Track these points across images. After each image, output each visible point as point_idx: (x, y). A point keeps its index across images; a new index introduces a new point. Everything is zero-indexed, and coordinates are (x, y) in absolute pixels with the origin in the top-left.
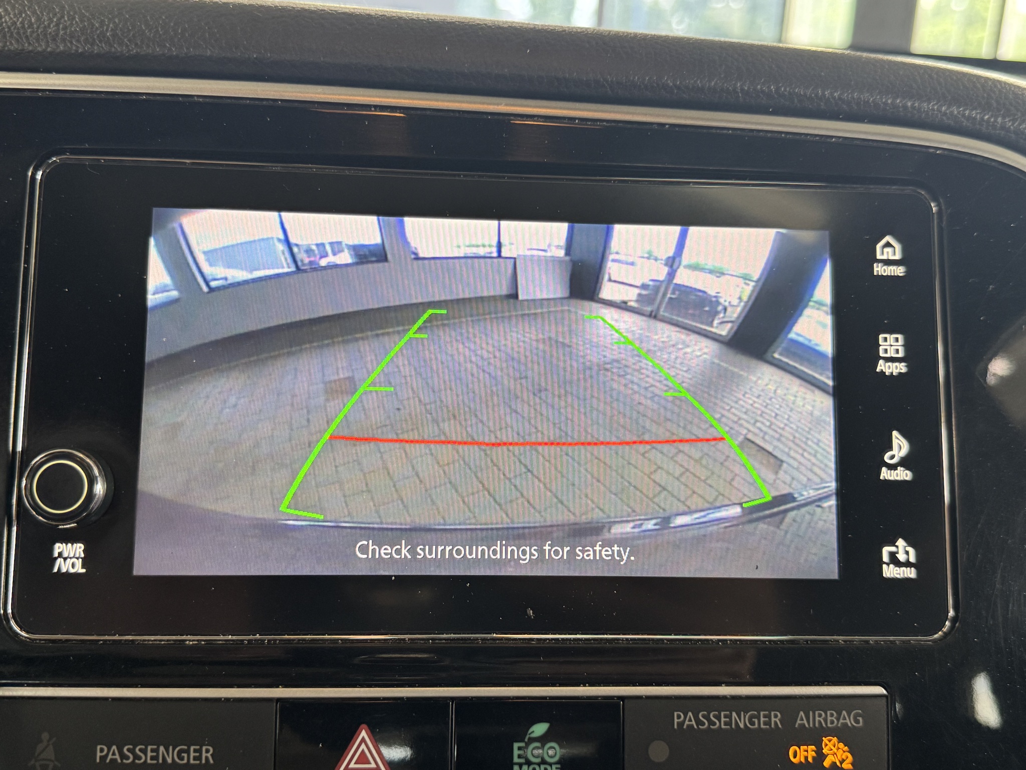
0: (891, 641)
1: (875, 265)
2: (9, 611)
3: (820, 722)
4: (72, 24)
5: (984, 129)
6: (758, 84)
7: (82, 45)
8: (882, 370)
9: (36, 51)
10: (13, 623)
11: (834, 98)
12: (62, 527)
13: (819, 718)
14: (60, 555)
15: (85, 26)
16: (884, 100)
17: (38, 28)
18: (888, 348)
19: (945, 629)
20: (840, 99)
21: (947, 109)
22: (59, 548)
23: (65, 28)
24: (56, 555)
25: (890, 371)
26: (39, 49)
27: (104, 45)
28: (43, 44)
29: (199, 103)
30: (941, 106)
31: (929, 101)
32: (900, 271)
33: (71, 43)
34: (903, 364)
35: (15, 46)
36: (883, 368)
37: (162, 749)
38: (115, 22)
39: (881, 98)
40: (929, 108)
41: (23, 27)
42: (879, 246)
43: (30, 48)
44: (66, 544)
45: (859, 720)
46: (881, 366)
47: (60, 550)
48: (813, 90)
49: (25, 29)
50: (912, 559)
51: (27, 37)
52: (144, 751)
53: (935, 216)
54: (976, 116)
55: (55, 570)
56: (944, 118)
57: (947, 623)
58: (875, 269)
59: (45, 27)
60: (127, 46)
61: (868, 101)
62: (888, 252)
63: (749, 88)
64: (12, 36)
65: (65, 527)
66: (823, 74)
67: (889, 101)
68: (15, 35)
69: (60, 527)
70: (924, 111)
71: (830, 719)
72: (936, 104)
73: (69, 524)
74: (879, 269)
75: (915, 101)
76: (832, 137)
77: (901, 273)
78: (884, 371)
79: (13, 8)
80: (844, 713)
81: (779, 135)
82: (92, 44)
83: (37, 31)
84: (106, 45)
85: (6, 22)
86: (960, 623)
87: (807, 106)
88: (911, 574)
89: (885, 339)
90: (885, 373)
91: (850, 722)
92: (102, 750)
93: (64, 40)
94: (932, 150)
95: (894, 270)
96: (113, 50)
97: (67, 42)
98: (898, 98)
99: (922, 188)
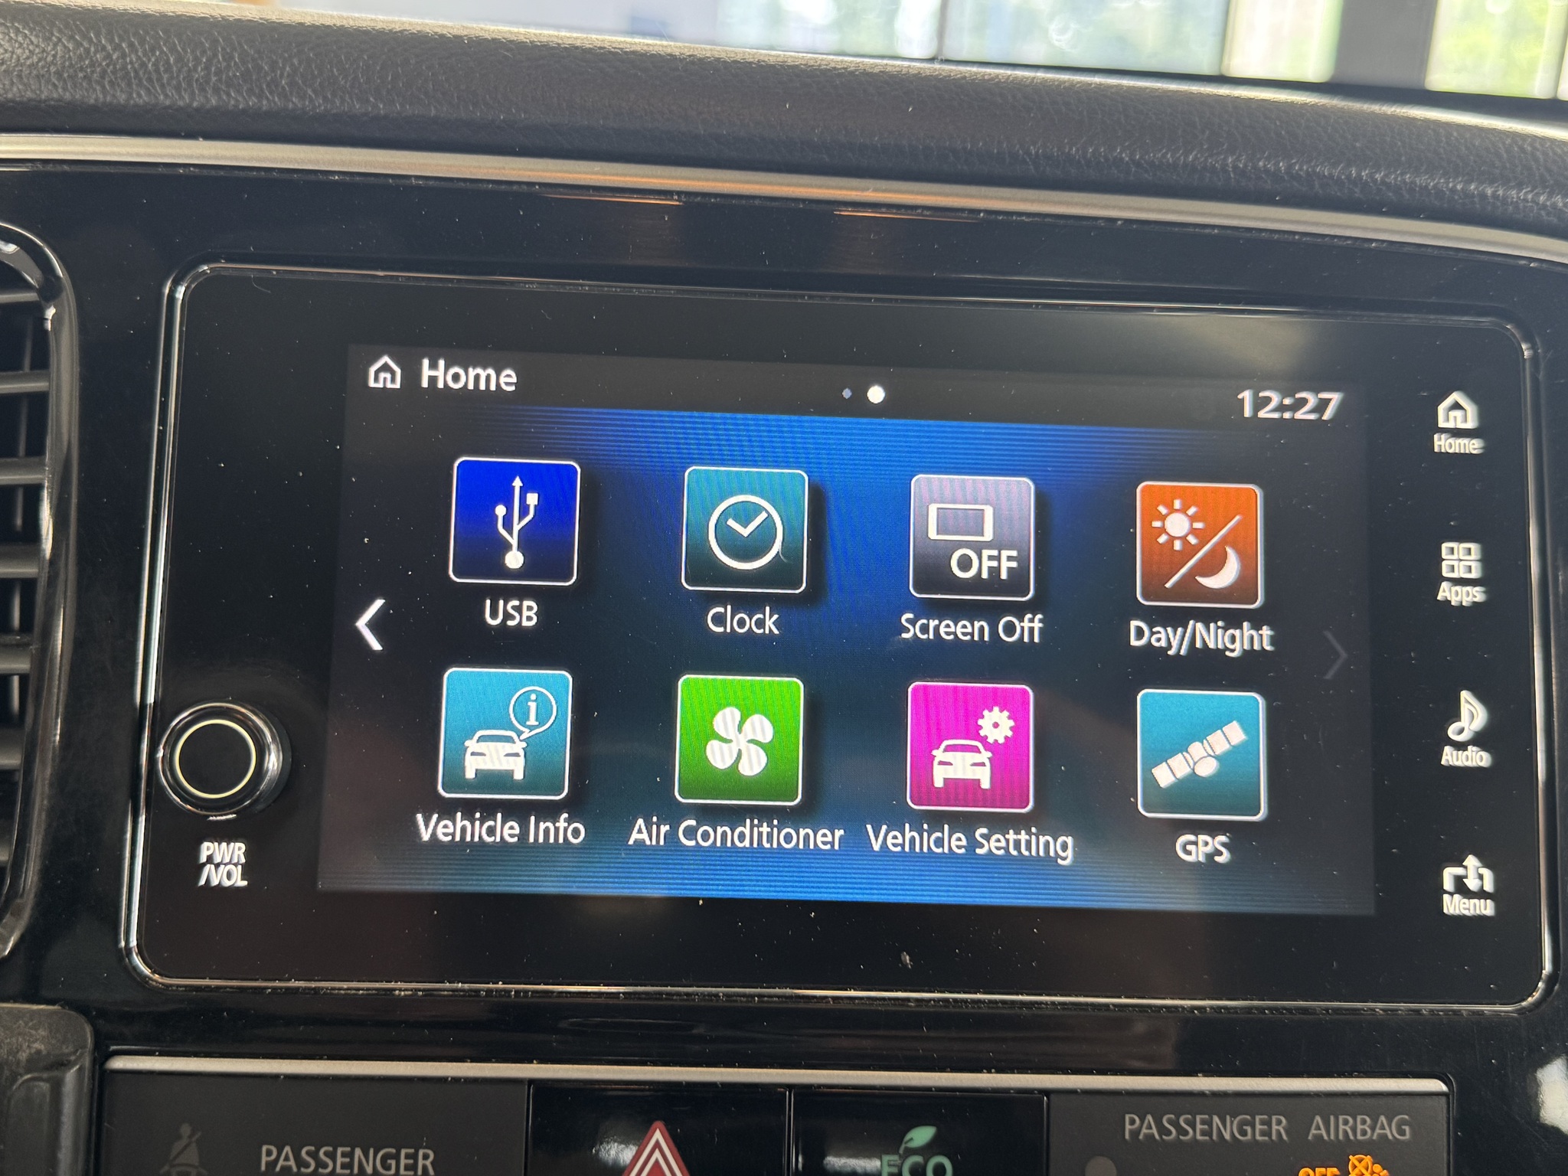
0: (1454, 1011)
1: (1436, 436)
2: (133, 943)
3: (1345, 1132)
4: (228, 67)
6: (1259, 160)
7: (245, 99)
8: (1446, 597)
9: (175, 107)
10: (137, 960)
11: (1375, 181)
12: (214, 818)
13: (1344, 1127)
14: (210, 859)
15: (248, 68)
16: (1451, 185)
17: (179, 71)
18: (1455, 563)
19: (1537, 995)
20: (1383, 182)
21: (1547, 200)
22: (208, 849)
23: (218, 73)
24: (203, 859)
25: (1459, 598)
26: (181, 103)
27: (276, 99)
28: (186, 97)
29: (418, 187)
30: (1538, 195)
31: (1520, 186)
32: (1473, 446)
33: (228, 95)
34: (1478, 589)
35: (146, 98)
36: (1447, 594)
37: (358, 1152)
38: (292, 65)
39: (1448, 183)
40: (1519, 198)
41: (157, 71)
42: (1442, 408)
43: (168, 103)
45: (1405, 1130)
46: (1444, 591)
47: (209, 853)
48: (1343, 169)
49: (160, 74)
50: (1489, 887)
51: (163, 86)
52: (332, 1156)
53: (1527, 365)
55: (202, 882)
56: (1543, 213)
57: (1541, 985)
58: (1437, 443)
59: (189, 71)
60: (311, 100)
61: (1426, 187)
62: (1455, 418)
63: (1246, 166)
64: (140, 84)
65: (219, 818)
66: (1358, 145)
67: (1459, 187)
68: (145, 83)
69: (211, 818)
70: (1512, 202)
71: (1361, 1127)
72: (1532, 191)
73: (225, 815)
74: (1442, 443)
75: (1498, 187)
76: (1371, 241)
77: (1475, 449)
78: (1449, 599)
79: (142, 42)
80: (1383, 1118)
81: (1291, 237)
82: (260, 96)
83: (178, 76)
84: (279, 98)
85: (131, 62)
86: (1560, 984)
87: (1333, 193)
88: (1485, 909)
89: (1452, 551)
90: (1450, 602)
91: (1391, 1132)
92: (269, 1153)
93: (216, 91)
94: (1523, 262)
95: (1465, 444)
96: (291, 106)
97: (222, 93)
98: (1472, 181)
99: (1510, 321)
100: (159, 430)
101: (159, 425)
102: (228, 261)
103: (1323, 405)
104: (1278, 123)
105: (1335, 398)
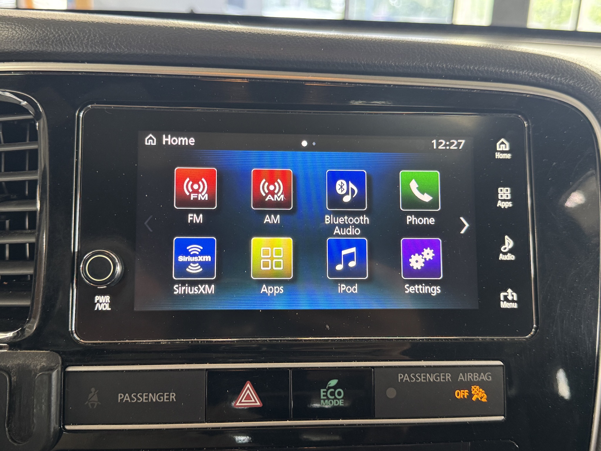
0: (505, 339)
1: (496, 153)
2: (73, 329)
3: (470, 378)
4: (95, 39)
5: (551, 84)
6: (437, 64)
7: (101, 49)
8: (500, 206)
9: (77, 53)
10: (75, 335)
11: (475, 70)
12: (99, 288)
13: (470, 376)
14: (98, 301)
15: (101, 39)
16: (500, 70)
17: (78, 41)
18: (503, 194)
19: (532, 333)
20: (478, 70)
21: (532, 74)
22: (97, 298)
23: (92, 41)
24: (96, 302)
25: (504, 206)
26: (79, 51)
27: (112, 50)
28: (81, 49)
29: (160, 78)
30: (529, 73)
31: (523, 70)
32: (508, 156)
33: (95, 48)
34: (510, 202)
35: (67, 50)
36: (500, 205)
37: (150, 395)
38: (117, 38)
39: (499, 70)
40: (523, 74)
41: (71, 40)
42: (498, 144)
43: (75, 51)
44: (101, 296)
45: (489, 378)
46: (499, 204)
47: (98, 299)
48: (464, 66)
49: (72, 41)
50: (515, 299)
51: (73, 45)
52: (142, 396)
53: (526, 129)
54: (547, 77)
55: (96, 309)
56: (531, 79)
57: (533, 330)
58: (496, 155)
59: (82, 40)
60: (123, 49)
61: (492, 71)
62: (502, 147)
63: (432, 66)
64: (65, 45)
65: (101, 287)
66: (469, 58)
67: (503, 71)
68: (67, 44)
69: (98, 288)
70: (521, 75)
71: (475, 377)
72: (527, 72)
73: (103, 286)
74: (498, 155)
75: (515, 71)
76: (474, 89)
77: (509, 157)
78: (501, 206)
79: (65, 31)
80: (482, 374)
81: (448, 89)
82: (106, 49)
83: (78, 42)
84: (112, 49)
85: (62, 38)
86: (539, 330)
87: (461, 74)
88: (515, 306)
89: (501, 190)
90: (501, 207)
91: (485, 378)
92: (121, 396)
93: (91, 47)
94: (525, 95)
95: (506, 156)
96: (116, 51)
97: (93, 47)
98: (507, 69)
99: (520, 114)
100: (76, 160)
101: (76, 159)
102: (97, 104)
103: (459, 144)
104: (443, 51)
105: (463, 141)
